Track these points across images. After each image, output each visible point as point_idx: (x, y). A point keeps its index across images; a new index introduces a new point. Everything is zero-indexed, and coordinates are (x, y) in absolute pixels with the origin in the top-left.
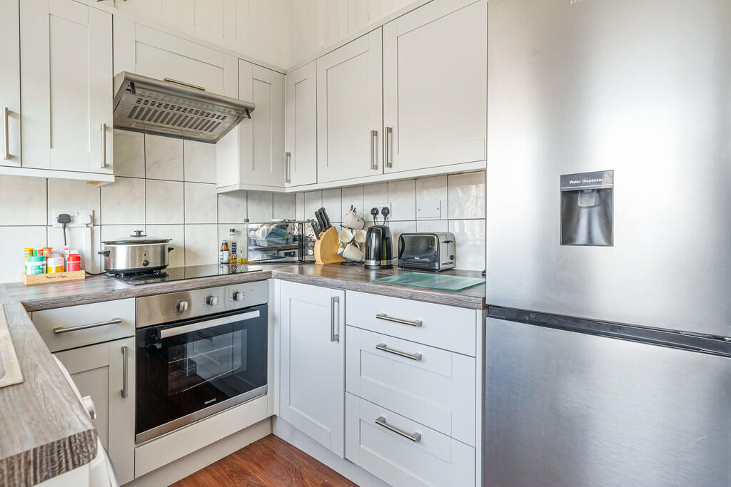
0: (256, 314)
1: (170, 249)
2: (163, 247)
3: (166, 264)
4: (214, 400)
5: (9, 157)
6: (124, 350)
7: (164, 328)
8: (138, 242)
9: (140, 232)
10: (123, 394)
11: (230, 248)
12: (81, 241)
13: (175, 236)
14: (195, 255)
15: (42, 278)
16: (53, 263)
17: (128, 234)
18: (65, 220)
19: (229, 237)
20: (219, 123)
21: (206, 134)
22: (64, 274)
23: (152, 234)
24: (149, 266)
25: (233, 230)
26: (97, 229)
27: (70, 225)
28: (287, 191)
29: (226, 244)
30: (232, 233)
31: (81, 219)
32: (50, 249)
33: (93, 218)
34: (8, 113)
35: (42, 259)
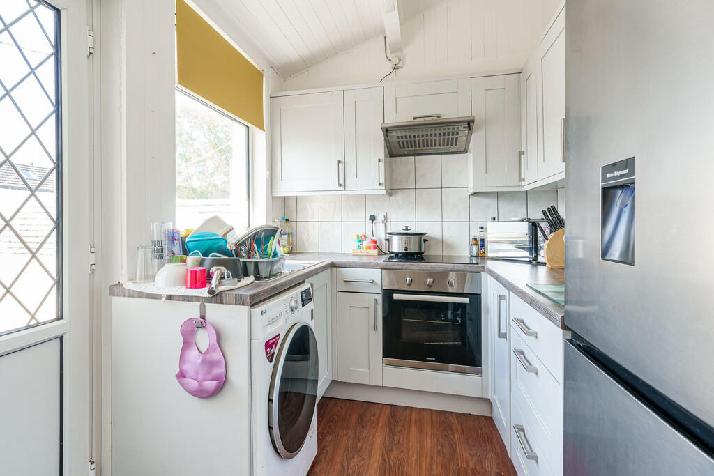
1: (425, 241)
2: (421, 238)
3: (423, 251)
4: (434, 359)
5: (340, 185)
6: (376, 301)
7: (396, 293)
8: (406, 234)
9: (407, 227)
10: (375, 328)
11: (479, 243)
12: (381, 235)
13: (432, 230)
14: (450, 246)
15: (359, 252)
16: (365, 244)
17: (401, 229)
18: (373, 218)
19: (478, 234)
20: (457, 138)
21: (454, 148)
22: (368, 251)
23: (413, 229)
24: (408, 251)
25: (482, 228)
26: (388, 224)
27: (375, 221)
28: (525, 189)
29: (476, 239)
30: (481, 230)
31: (380, 218)
32: (365, 236)
33: (386, 217)
34: (339, 162)
35: (360, 241)
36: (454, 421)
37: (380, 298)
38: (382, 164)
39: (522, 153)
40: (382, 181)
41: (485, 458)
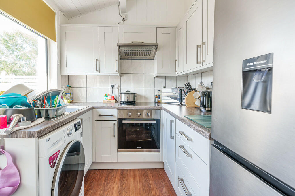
0: (154, 122)
1: (136, 96)
2: (134, 95)
3: (135, 100)
4: (140, 147)
5: (97, 71)
6: (114, 124)
7: (124, 120)
8: (128, 93)
9: (128, 90)
10: (114, 136)
11: (158, 97)
12: (116, 93)
13: (139, 92)
14: (146, 98)
15: (106, 102)
16: (109, 98)
17: (125, 91)
18: (113, 86)
19: (158, 93)
20: (150, 53)
21: (149, 57)
22: (111, 101)
23: (131, 91)
24: (129, 101)
25: (159, 91)
26: (120, 89)
27: (114, 88)
28: (177, 75)
29: (157, 95)
30: (159, 92)
31: (116, 86)
32: (109, 94)
33: (119, 86)
34: (97, 60)
35: (107, 96)
36: (149, 173)
37: (116, 122)
38: (117, 62)
39: (177, 60)
40: (117, 70)
41: (163, 189)
